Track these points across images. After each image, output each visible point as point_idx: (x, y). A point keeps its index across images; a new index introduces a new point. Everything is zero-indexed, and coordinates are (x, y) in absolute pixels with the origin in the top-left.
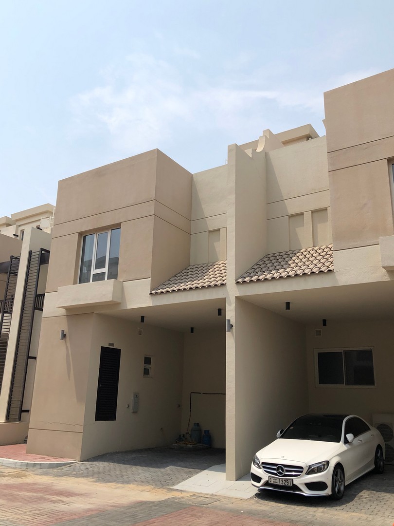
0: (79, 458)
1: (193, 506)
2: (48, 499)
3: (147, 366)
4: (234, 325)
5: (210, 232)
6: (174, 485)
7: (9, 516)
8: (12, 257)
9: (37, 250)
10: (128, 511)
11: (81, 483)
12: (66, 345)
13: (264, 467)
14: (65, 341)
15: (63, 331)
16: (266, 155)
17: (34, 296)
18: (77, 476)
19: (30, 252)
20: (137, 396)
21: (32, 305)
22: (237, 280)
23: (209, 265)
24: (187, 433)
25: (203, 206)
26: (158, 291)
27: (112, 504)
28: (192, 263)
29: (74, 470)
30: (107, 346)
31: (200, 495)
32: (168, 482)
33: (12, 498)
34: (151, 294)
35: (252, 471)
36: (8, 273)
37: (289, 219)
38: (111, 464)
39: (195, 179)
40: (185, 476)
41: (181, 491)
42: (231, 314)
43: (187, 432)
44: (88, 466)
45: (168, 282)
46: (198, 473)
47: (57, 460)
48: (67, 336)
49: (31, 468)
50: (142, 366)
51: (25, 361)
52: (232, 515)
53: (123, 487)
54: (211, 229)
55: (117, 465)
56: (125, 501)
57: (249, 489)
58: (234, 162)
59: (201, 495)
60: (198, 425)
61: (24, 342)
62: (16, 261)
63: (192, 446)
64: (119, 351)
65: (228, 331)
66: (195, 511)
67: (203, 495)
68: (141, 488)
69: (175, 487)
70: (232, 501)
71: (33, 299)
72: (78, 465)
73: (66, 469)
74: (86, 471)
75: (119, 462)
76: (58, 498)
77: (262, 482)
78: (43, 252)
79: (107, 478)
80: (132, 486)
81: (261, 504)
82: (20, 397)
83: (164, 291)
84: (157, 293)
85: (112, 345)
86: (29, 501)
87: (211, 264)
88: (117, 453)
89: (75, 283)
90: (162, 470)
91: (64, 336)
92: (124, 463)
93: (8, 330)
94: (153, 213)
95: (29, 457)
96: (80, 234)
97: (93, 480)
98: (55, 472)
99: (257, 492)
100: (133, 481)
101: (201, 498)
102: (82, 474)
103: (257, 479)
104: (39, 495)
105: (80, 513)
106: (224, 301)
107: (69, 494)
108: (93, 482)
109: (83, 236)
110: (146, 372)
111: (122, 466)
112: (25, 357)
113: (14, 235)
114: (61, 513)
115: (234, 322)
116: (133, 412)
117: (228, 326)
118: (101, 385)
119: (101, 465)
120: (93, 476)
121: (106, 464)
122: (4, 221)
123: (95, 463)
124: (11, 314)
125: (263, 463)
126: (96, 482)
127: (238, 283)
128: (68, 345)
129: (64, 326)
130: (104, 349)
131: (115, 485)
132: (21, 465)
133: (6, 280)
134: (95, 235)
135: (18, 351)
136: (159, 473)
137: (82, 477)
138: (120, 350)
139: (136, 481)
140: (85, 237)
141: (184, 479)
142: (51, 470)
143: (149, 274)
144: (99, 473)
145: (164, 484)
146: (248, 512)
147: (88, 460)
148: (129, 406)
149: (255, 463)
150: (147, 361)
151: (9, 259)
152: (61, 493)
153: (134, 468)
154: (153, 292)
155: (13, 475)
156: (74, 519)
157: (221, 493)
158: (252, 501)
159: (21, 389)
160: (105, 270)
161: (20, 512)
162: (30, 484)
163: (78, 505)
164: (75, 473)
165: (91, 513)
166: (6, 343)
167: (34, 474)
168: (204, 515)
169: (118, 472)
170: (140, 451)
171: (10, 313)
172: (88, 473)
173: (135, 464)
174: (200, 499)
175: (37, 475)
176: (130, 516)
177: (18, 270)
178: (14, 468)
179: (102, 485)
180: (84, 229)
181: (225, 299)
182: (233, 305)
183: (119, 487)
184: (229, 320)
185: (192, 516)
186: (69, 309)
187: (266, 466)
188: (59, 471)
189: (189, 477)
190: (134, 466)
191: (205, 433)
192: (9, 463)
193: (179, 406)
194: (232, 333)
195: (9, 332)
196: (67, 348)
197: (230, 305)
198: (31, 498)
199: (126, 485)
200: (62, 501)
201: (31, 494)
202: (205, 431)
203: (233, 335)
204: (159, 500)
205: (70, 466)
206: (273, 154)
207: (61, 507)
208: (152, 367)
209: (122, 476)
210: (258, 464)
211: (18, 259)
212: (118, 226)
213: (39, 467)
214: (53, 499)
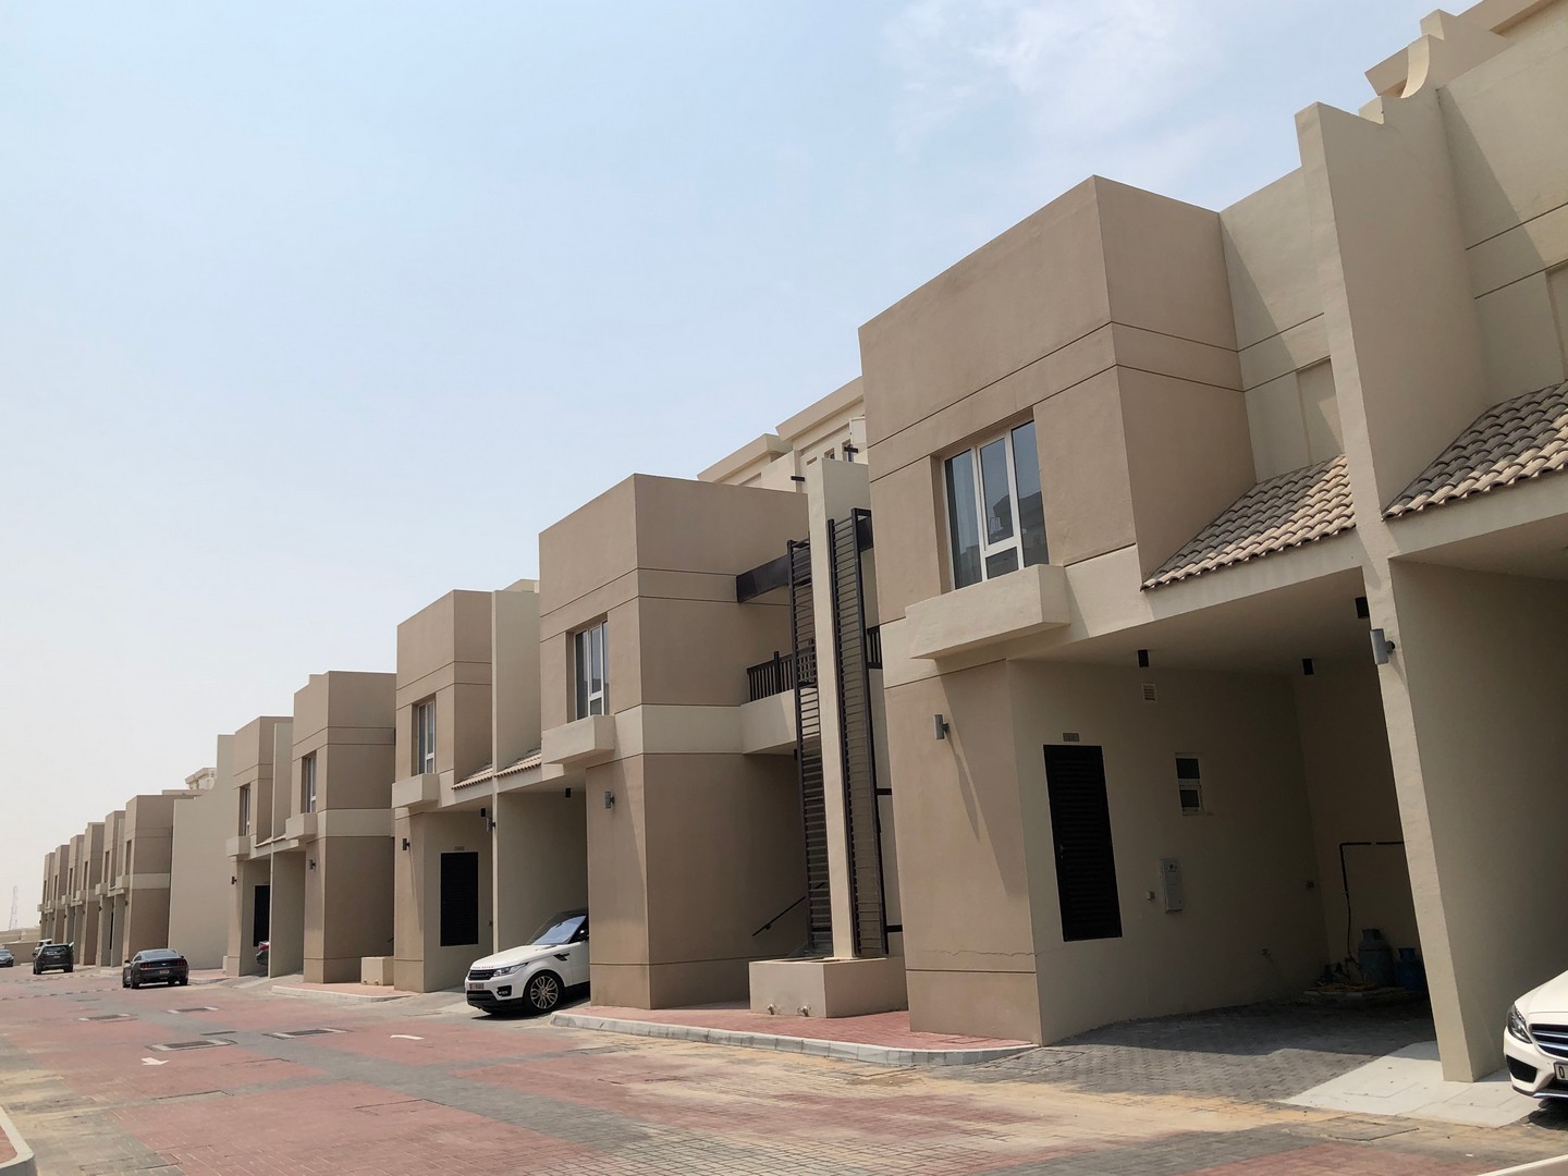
0: (1037, 1037)
1: (1327, 1142)
2: (957, 1127)
3: (1190, 784)
4: (1397, 642)
5: (1301, 372)
6: (1289, 1095)
7: (868, 1160)
8: (791, 544)
9: (844, 515)
10: (1148, 1151)
11: (1040, 1095)
12: (954, 751)
13: (1539, 1038)
14: (950, 739)
15: (939, 718)
16: (1438, 96)
17: (859, 633)
18: (1033, 1079)
19: (831, 525)
20: (1171, 867)
21: (859, 658)
22: (1387, 509)
23: (1310, 474)
24: (1347, 960)
25: (1267, 301)
26: (1164, 578)
27: (1108, 1139)
28: (1261, 476)
29: (1027, 1066)
30: (1061, 742)
31: (1360, 1118)
32: (1272, 1087)
33: (874, 1126)
34: (1145, 588)
35: (1507, 1051)
36: (790, 586)
37: (1549, 281)
38: (1123, 1050)
39: (1228, 226)
40: (1324, 1071)
41: (1306, 1109)
42: (1384, 614)
43: (1348, 956)
44: (1063, 1057)
45: (1192, 546)
46: (1362, 1063)
47: (985, 1043)
48: (952, 727)
49: (924, 1065)
50: (1175, 784)
51: (870, 804)
52: (1436, 1163)
53: (1147, 1103)
54: (1299, 365)
55: (1137, 1051)
56: (1144, 1132)
57: (1511, 1102)
58: (1320, 158)
59: (1362, 1119)
60: (1376, 934)
61: (859, 755)
62: (803, 552)
63: (1360, 994)
64: (1095, 753)
65: (1381, 663)
66: (1331, 1153)
67: (1366, 1119)
68: (1194, 1103)
69: (1292, 1101)
70: (1450, 1133)
71: (858, 642)
72: (1037, 1055)
73: (1008, 1065)
74: (1056, 1069)
75: (1143, 1043)
76: (982, 1125)
77: (1540, 1078)
78: (860, 518)
79: (1109, 1083)
80: (1170, 1098)
81: (1538, 1137)
82: (877, 893)
83: (1179, 574)
84: (1160, 583)
85: (1075, 737)
86: (910, 1131)
87: (1316, 469)
88: (1140, 1021)
89: (945, 589)
90: (1261, 1059)
91: (944, 729)
92: (1157, 1047)
93: (815, 729)
94: (1111, 360)
95: (918, 1040)
96: (935, 457)
97: (1072, 1087)
98: (981, 1071)
99: (1537, 1108)
100: (1175, 1089)
101: (1360, 1124)
102: (1046, 1075)
103: (1526, 1072)
104: (936, 1119)
105: (1027, 1156)
106: (1356, 575)
107: (1007, 1117)
108: (1072, 1091)
109: (944, 462)
110: (1189, 799)
111: (1151, 1053)
112: (869, 793)
113: (793, 478)
114: (983, 1155)
115: (1397, 633)
116: (1168, 912)
117: (1378, 650)
118: (1062, 848)
119: (1096, 1053)
120: (1073, 1078)
121: (1109, 1048)
122: (764, 449)
123: (1080, 1048)
124: (816, 687)
125: (1535, 1027)
126: (1079, 1092)
127: (1389, 518)
128: (960, 750)
129: (938, 702)
130: (1051, 753)
131: (1127, 1096)
132: (899, 1059)
133: (788, 601)
134: (973, 450)
135: (849, 779)
136: (1251, 1068)
137: (1045, 1081)
138: (1100, 748)
139: (1184, 1088)
140: (949, 464)
141: (1319, 1081)
142: (971, 1068)
143: (1132, 534)
144: (1089, 1071)
145: (1262, 1093)
146: (1486, 1156)
147: (1063, 1043)
148: (1153, 896)
149: (1512, 1027)
150: (1187, 768)
151: (785, 551)
152: (986, 1116)
153: (1182, 1056)
154: (1148, 583)
155: (881, 1080)
156: (1010, 1167)
157: (1426, 1113)
158: (1515, 1132)
159: (876, 875)
160: (1015, 541)
161: (889, 1153)
162: (917, 1098)
163: (1026, 1139)
164: (1030, 1073)
165: (1052, 1155)
166: (820, 760)
167: (929, 1077)
168: (1349, 1163)
169: (1138, 1068)
170: (1206, 1014)
171: (814, 684)
172: (1061, 1072)
173: (1187, 1048)
174: (1354, 1128)
175: (938, 1078)
176: (1150, 1163)
177: (810, 574)
178: (884, 1066)
179: (1094, 1097)
180: (942, 443)
181: (1359, 569)
182: (1387, 585)
183: (1135, 1103)
184: (1380, 632)
185: (1317, 1163)
186: (942, 658)
187: (1544, 1033)
188: (992, 1069)
189: (1335, 1075)
190: (1184, 1053)
191: (1402, 956)
192: (872, 1055)
193: (1311, 885)
194: (1396, 665)
195: (819, 732)
196: (958, 758)
197: (1377, 586)
198: (917, 1125)
199: (1156, 1098)
200: (990, 1132)
201: (918, 1117)
202: (1401, 951)
203: (1399, 672)
204: (1235, 1129)
205: (1018, 1058)
206: (1460, 89)
207: (987, 1143)
208: (1204, 784)
209: (1149, 1077)
210: (1520, 1031)
211: (805, 545)
212: (1024, 418)
213: (940, 1060)
214: (969, 1128)
